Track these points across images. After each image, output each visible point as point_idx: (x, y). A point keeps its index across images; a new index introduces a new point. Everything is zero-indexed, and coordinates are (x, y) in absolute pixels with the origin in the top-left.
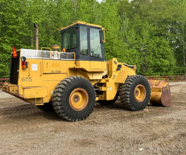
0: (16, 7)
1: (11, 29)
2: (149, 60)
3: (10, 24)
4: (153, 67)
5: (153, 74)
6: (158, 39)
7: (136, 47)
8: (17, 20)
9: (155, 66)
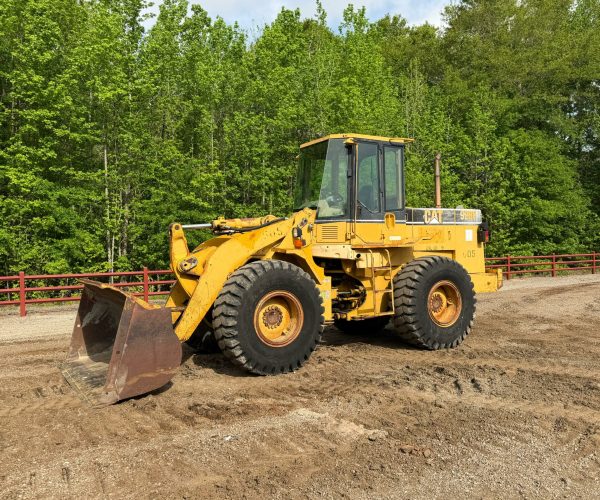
0: (41, 51)
1: (31, 122)
2: (496, 204)
3: (26, 106)
4: (511, 225)
5: (512, 248)
6: (523, 138)
7: (450, 164)
8: (46, 93)
9: (514, 224)
